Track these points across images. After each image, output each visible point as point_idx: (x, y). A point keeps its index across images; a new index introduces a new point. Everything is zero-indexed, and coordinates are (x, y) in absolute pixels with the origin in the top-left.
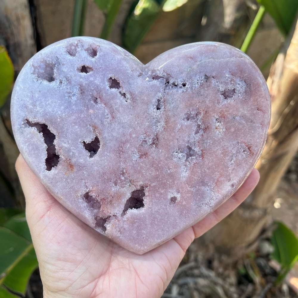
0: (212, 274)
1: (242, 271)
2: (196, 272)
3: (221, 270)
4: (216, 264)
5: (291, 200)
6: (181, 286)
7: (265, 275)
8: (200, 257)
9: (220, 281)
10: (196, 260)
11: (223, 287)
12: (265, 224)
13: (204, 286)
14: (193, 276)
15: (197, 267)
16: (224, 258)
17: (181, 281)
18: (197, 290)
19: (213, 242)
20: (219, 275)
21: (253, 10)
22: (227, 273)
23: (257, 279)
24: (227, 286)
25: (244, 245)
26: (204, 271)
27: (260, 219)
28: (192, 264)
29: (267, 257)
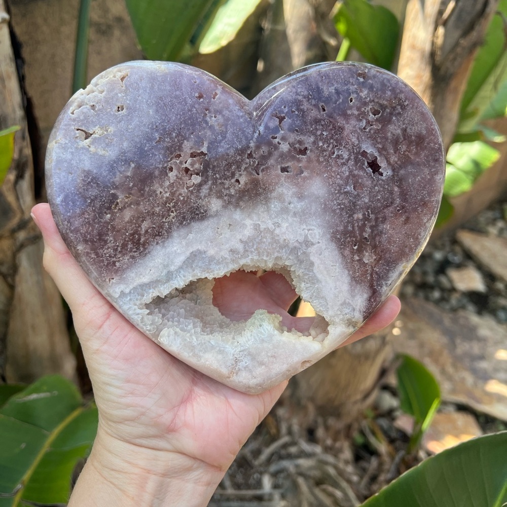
0: (318, 449)
1: (359, 439)
2: (293, 450)
3: (329, 442)
4: (320, 433)
5: (411, 325)
6: (275, 475)
7: (391, 441)
8: (296, 428)
9: (330, 459)
10: (290, 432)
11: (336, 467)
12: (384, 361)
13: (310, 468)
14: (290, 457)
15: (294, 443)
16: (331, 421)
17: (273, 468)
18: (301, 474)
19: (312, 399)
20: (327, 449)
21: (332, 47)
22: (338, 445)
23: (383, 447)
24: (341, 465)
25: (359, 397)
26: (306, 446)
27: (378, 352)
28: (285, 439)
29: (390, 414)
